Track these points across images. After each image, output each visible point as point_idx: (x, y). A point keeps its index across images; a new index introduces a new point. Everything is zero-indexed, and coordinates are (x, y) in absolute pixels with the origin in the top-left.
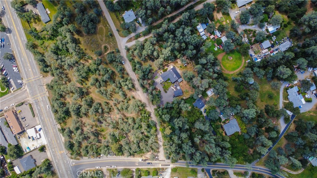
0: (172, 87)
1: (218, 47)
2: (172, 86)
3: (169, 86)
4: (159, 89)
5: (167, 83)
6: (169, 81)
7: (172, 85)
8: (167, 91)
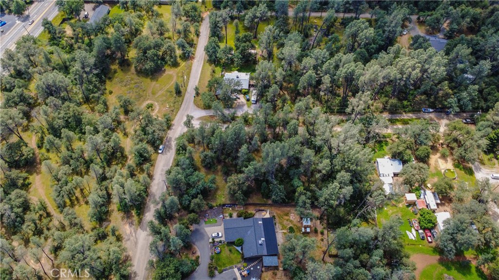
0: (236, 270)
2: (239, 269)
3: (231, 262)
4: (198, 254)
5: (230, 251)
6: (239, 249)
7: (239, 265)
8: (216, 272)
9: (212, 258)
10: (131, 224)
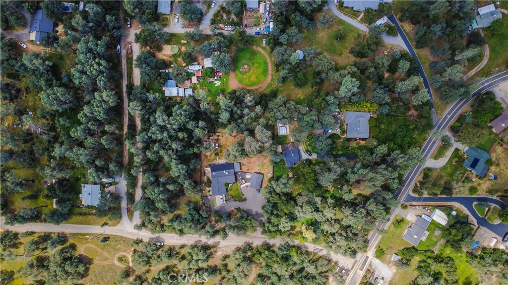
1: (216, 78)
2: (241, 185)
3: (237, 189)
4: (233, 209)
5: (231, 190)
6: (230, 185)
7: (239, 185)
8: (243, 197)
9: (235, 200)
10: (216, 252)
